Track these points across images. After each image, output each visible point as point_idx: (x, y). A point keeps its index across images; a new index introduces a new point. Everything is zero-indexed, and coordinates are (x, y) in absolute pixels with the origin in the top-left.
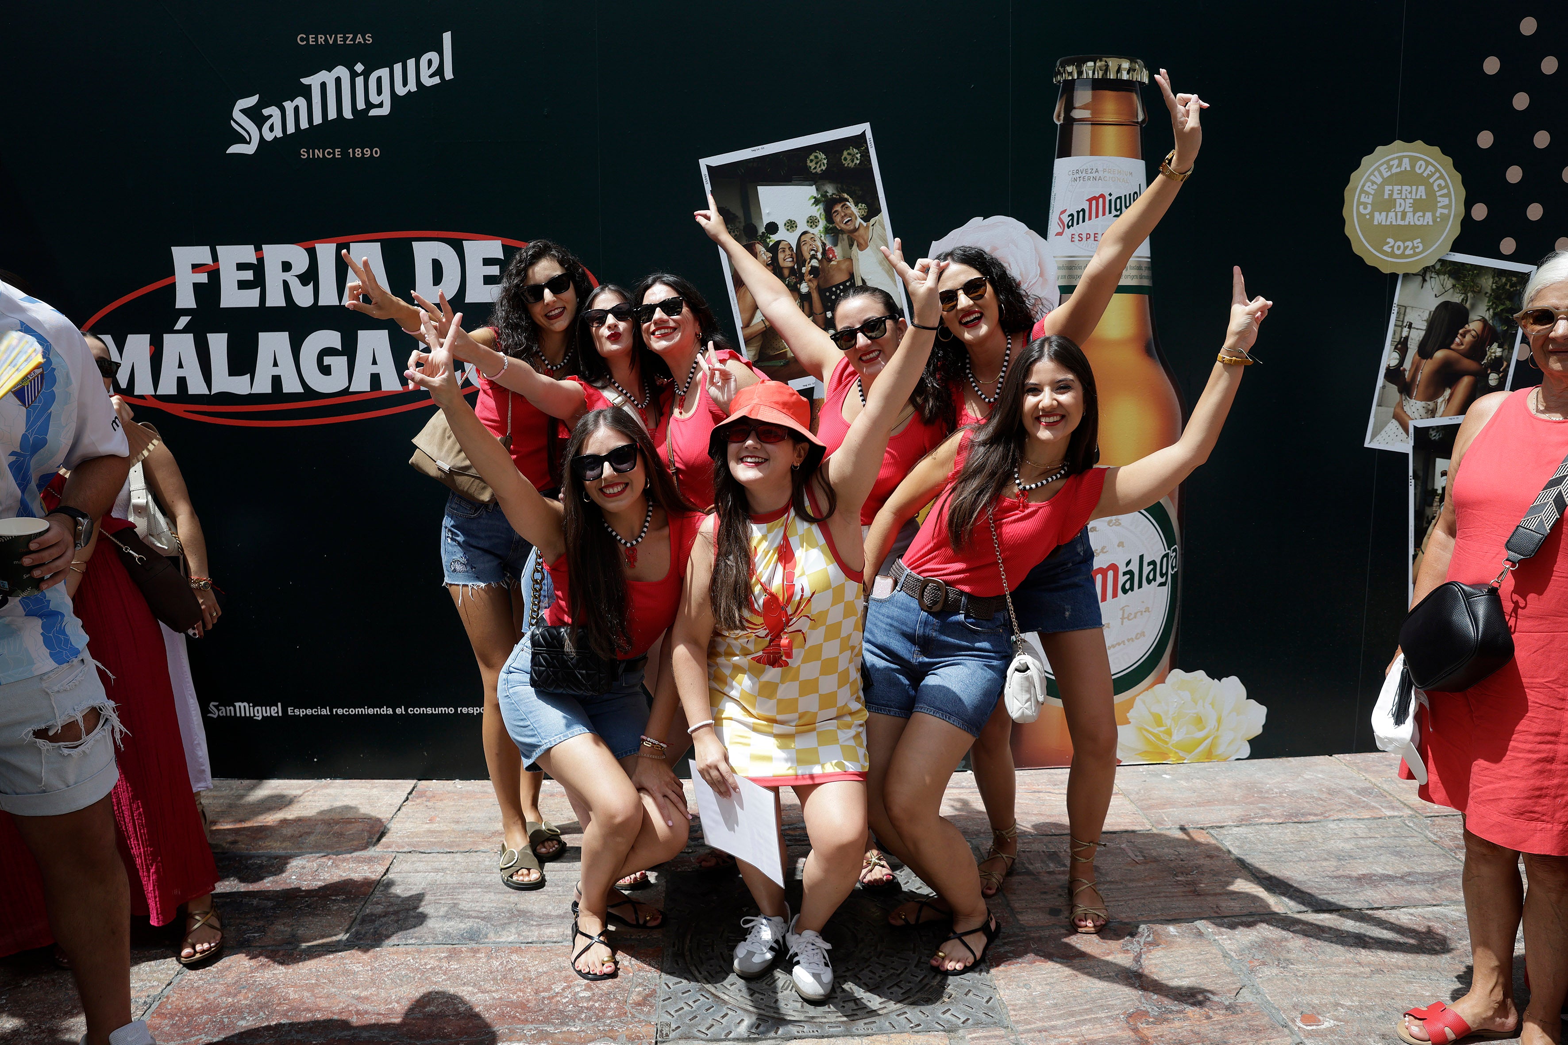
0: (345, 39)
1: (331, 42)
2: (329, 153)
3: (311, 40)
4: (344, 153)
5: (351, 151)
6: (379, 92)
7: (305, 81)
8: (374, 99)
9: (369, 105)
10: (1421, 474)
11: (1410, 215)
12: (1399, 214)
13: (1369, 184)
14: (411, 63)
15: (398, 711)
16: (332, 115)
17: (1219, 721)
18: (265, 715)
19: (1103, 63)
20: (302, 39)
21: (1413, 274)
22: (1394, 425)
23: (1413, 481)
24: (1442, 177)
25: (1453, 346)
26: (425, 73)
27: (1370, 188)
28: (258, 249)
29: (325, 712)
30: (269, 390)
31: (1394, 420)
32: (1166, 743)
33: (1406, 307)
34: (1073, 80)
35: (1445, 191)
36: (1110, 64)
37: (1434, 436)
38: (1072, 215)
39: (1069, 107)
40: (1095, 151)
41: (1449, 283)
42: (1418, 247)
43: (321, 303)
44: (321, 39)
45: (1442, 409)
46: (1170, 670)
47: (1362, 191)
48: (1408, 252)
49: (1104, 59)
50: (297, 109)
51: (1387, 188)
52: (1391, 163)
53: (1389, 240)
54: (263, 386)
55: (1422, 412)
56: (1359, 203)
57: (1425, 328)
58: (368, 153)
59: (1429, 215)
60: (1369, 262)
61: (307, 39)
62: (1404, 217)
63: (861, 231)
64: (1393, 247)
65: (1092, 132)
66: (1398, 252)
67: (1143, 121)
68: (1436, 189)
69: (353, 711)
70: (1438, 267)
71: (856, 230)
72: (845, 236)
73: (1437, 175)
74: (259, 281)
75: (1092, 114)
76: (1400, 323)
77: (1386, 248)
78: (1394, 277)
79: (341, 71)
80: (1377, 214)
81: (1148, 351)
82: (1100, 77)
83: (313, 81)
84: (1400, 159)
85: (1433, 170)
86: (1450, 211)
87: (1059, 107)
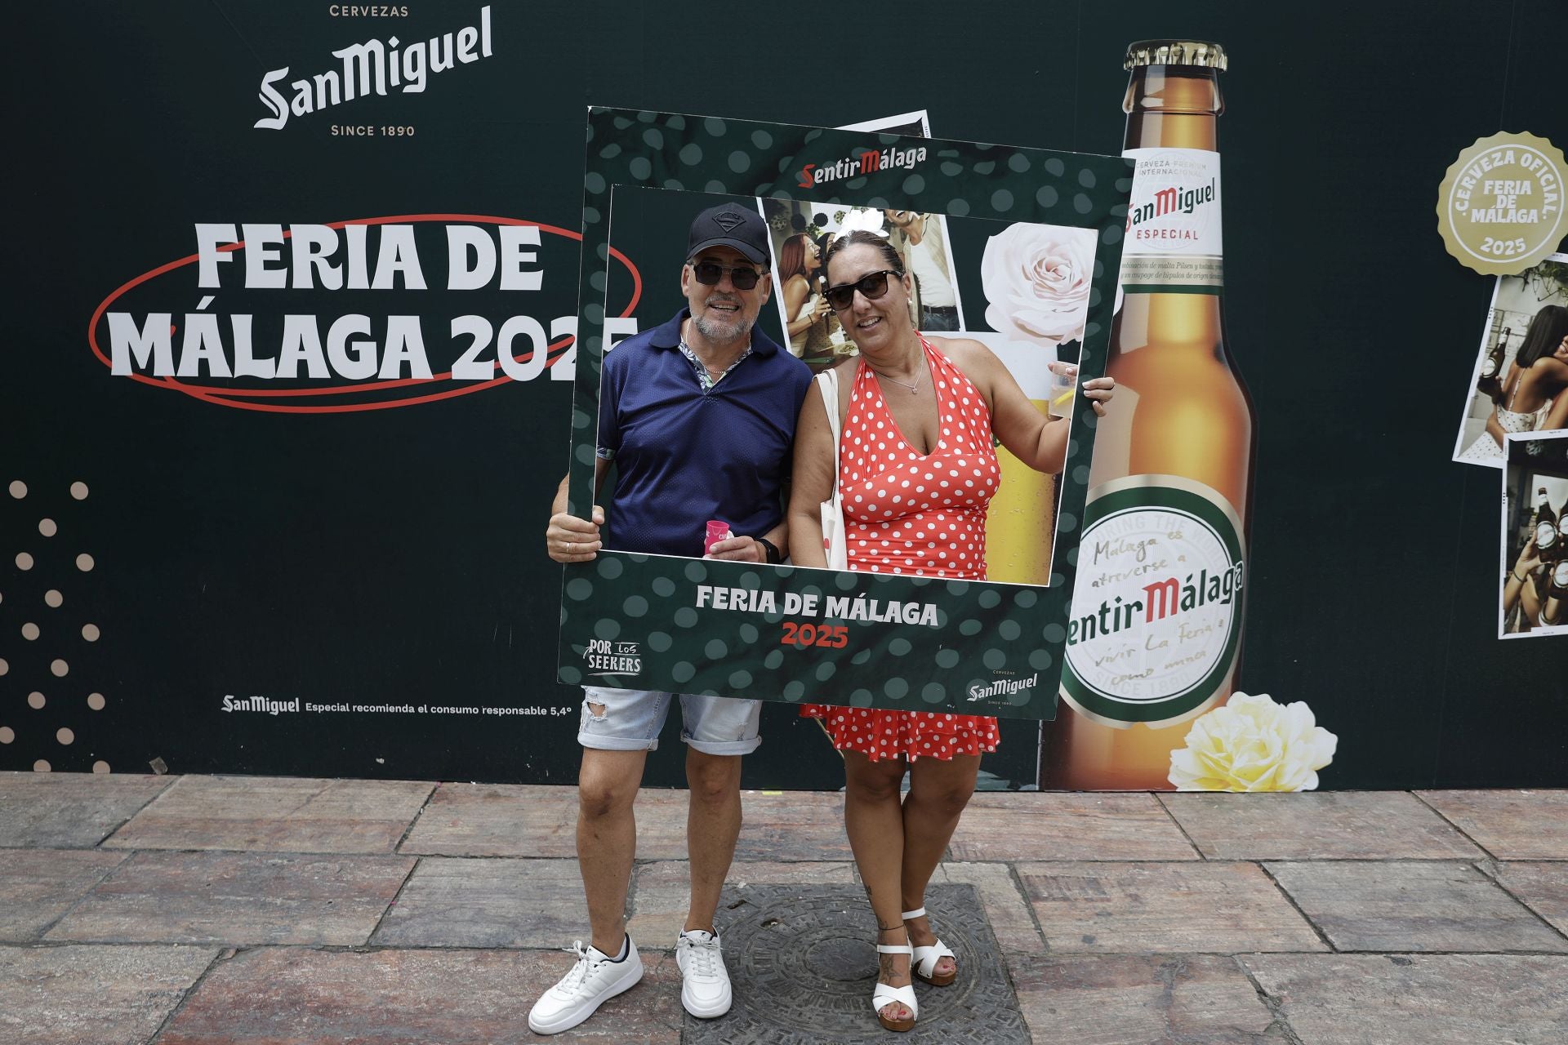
0: (380, 11)
1: (365, 14)
2: (361, 131)
3: (344, 11)
4: (377, 131)
5: (384, 128)
6: (415, 68)
7: (337, 54)
8: (409, 75)
9: (404, 82)
10: (1515, 491)
11: (1512, 213)
12: (1500, 212)
13: (1467, 178)
14: (448, 38)
15: (421, 709)
16: (365, 90)
17: (1285, 749)
18: (281, 710)
19: (1178, 48)
20: (335, 10)
21: (1514, 276)
22: (1487, 436)
23: (1506, 498)
24: (1550, 171)
25: (1556, 354)
26: (462, 49)
27: (1468, 183)
28: (286, 229)
29: (344, 708)
30: (294, 375)
31: (1486, 433)
32: (1227, 770)
33: (1504, 312)
34: (1145, 67)
35: (1554, 186)
36: (1186, 49)
37: (1532, 451)
38: (1139, 210)
39: (1140, 95)
40: (1165, 142)
41: (1554, 285)
42: (1520, 247)
43: (350, 286)
44: (354, 11)
45: (1542, 422)
46: (1233, 692)
47: (1460, 186)
48: (1509, 252)
49: (1179, 44)
50: (328, 83)
51: (1488, 183)
52: (1493, 156)
53: (1487, 239)
54: (288, 369)
55: (1519, 424)
56: (1456, 199)
57: (1525, 334)
58: (401, 131)
59: (1534, 212)
60: (1464, 263)
61: (340, 11)
62: (1505, 215)
63: (915, 225)
64: (1491, 247)
65: (1164, 122)
66: (1497, 253)
67: (1220, 110)
68: (1543, 183)
69: (373, 709)
70: (1542, 268)
71: (909, 223)
72: (898, 230)
73: (1545, 169)
74: (286, 261)
75: (1163, 103)
76: (1497, 329)
77: (1484, 248)
78: (1492, 279)
79: (375, 45)
80: (1475, 211)
81: (1217, 355)
82: (1174, 63)
83: (346, 55)
84: (1504, 152)
85: (1541, 163)
86: (1559, 208)
87: (1129, 95)
